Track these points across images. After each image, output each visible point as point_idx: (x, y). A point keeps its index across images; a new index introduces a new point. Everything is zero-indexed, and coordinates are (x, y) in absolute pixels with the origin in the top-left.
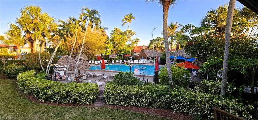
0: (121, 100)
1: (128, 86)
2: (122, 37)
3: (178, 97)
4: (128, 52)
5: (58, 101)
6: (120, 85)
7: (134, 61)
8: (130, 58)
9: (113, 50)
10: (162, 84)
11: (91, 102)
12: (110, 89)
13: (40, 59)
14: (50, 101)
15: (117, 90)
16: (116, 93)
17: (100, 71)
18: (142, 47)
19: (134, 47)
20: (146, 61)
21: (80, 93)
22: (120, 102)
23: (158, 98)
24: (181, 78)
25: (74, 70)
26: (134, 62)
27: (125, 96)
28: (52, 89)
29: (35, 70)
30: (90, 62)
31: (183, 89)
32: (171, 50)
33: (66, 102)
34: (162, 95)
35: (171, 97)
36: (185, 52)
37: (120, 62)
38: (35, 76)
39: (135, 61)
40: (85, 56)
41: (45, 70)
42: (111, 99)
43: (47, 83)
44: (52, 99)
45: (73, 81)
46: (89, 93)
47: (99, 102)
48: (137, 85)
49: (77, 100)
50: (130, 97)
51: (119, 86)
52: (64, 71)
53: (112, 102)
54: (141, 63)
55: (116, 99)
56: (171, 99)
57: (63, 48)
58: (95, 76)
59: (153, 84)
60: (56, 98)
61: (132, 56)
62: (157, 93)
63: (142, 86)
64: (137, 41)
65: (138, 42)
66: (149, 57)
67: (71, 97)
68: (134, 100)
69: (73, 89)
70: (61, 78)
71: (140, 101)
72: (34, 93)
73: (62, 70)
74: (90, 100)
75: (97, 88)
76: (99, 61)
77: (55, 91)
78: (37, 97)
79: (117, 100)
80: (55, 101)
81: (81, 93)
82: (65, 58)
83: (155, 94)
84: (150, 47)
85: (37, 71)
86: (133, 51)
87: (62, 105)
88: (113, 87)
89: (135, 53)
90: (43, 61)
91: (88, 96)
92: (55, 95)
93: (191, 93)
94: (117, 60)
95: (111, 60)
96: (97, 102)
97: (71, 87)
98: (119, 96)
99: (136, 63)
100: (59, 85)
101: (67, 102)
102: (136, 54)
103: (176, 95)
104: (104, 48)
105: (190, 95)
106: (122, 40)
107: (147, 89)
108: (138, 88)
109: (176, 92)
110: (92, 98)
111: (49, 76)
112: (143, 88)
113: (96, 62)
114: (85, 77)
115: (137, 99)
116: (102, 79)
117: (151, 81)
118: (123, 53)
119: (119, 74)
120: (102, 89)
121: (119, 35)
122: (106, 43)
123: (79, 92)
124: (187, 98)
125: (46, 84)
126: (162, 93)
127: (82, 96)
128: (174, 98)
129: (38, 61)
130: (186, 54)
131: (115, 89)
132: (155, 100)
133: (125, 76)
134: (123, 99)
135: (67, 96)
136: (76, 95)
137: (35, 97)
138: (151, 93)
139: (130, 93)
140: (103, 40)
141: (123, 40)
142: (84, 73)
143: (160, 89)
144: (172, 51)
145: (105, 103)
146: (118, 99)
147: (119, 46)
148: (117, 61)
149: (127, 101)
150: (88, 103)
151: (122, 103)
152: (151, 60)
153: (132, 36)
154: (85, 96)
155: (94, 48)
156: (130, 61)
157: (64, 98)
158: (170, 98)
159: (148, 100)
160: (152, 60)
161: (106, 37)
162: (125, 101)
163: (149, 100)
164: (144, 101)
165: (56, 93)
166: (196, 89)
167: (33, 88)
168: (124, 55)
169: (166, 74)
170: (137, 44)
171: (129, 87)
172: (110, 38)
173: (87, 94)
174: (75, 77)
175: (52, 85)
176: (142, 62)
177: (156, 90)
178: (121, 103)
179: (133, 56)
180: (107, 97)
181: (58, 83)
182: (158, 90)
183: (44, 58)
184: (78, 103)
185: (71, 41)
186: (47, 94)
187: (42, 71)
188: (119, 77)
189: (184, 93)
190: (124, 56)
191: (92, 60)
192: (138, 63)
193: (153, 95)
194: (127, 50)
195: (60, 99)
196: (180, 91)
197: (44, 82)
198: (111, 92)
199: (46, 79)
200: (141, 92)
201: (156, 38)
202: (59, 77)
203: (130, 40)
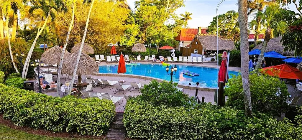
0: (154, 131)
1: (166, 108)
2: (158, 11)
3: (261, 134)
4: (167, 40)
5: (46, 128)
6: (152, 104)
7: (178, 58)
8: (171, 51)
9: (140, 36)
10: (232, 108)
11: (102, 131)
12: (134, 111)
13: (11, 52)
14: (32, 126)
15: (146, 114)
16: (144, 120)
17: (117, 76)
18: (195, 31)
19: (180, 31)
20: (203, 59)
21: (83, 115)
22: (151, 136)
23: (222, 133)
24: (268, 98)
25: (71, 74)
26: (178, 60)
27: (160, 125)
28: (36, 106)
29: (3, 71)
30: (97, 57)
31: (271, 119)
32: (256, 38)
33: (60, 130)
34: (230, 128)
35: (247, 133)
36: (284, 44)
37: (152, 59)
38: (4, 82)
39: (181, 58)
40: (89, 46)
41: (21, 71)
42: (136, 129)
43: (27, 96)
44: (36, 123)
45: (69, 94)
46: (98, 116)
47: (115, 132)
48: (183, 105)
49: (78, 128)
50: (169, 128)
51: (150, 106)
52: (53, 74)
53: (138, 134)
54: (192, 62)
55: (144, 130)
56: (245, 136)
57: (48, 31)
58: (107, 85)
59: (214, 106)
60: (43, 122)
61: (175, 47)
62: (219, 123)
63: (192, 109)
64: (187, 17)
65: (189, 19)
66: (209, 51)
67: (68, 123)
68: (177, 133)
69: (70, 108)
70: (48, 87)
71: (187, 136)
72: (6, 112)
73: (48, 72)
74: (99, 129)
75: (112, 108)
76: (114, 57)
77: (41, 111)
78: (11, 119)
79: (146, 131)
80: (41, 128)
81: (85, 116)
82: (54, 51)
83: (215, 125)
84: (212, 30)
85: (7, 72)
86: (178, 39)
87: (53, 135)
88: (140, 108)
89: (181, 43)
90: (17, 55)
91: (96, 121)
92: (41, 117)
93: (286, 129)
94: (147, 55)
95: (136, 55)
96: (111, 133)
97: (68, 104)
98: (150, 124)
99: (183, 62)
100: (47, 100)
101: (62, 129)
102: (184, 45)
103: (256, 129)
104: (124, 32)
105: (285, 132)
106: (158, 17)
107: (201, 115)
108: (185, 112)
109: (256, 123)
110: (104, 125)
111: (28, 84)
112: (194, 112)
113: (109, 58)
114: (89, 87)
115: (181, 132)
116: (119, 91)
117: (211, 100)
118: (158, 42)
119: (152, 85)
120: (119, 109)
121: (151, 6)
122: (126, 21)
123: (81, 114)
124: (276, 136)
125: (24, 98)
126: (229, 125)
127: (86, 121)
128: (251, 134)
129: (7, 55)
130: (286, 49)
131: (142, 111)
132: (216, 136)
133: (161, 89)
134: (157, 129)
135: (61, 119)
136: (77, 120)
137: (8, 119)
138: (209, 123)
139: (170, 121)
140: (122, 17)
141: (160, 17)
142: (87, 80)
143: (226, 117)
144: (259, 40)
145: (126, 135)
146: (148, 130)
147: (151, 28)
148: (147, 58)
149: (164, 133)
150: (96, 134)
151: (155, 137)
152: (213, 56)
153: (176, 10)
154: (92, 122)
155: (105, 32)
156: (172, 58)
157: (56, 123)
158: (244, 134)
159: (203, 135)
160: (215, 57)
161: (127, 11)
162: (161, 134)
163: (205, 135)
164: (195, 136)
165: (43, 115)
166: (298, 119)
167: (5, 103)
168: (161, 45)
169: (240, 89)
170: (186, 24)
171: (169, 109)
172: (134, 13)
173: (94, 119)
174: (73, 87)
175: (35, 100)
176: (195, 61)
177: (218, 118)
178: (153, 136)
179: (176, 49)
180: (129, 124)
181: (44, 97)
182: (222, 119)
183: (17, 50)
184: (80, 132)
185: (62, 18)
186: (28, 115)
187: (15, 74)
188: (150, 90)
189: (273, 126)
190: (160, 47)
191: (102, 54)
192: (187, 62)
193: (211, 127)
194: (167, 37)
195: (49, 125)
196: (265, 123)
197: (21, 94)
198: (136, 117)
199: (23, 88)
200: (189, 120)
201: (225, 13)
202: (45, 85)
203: (174, 17)
